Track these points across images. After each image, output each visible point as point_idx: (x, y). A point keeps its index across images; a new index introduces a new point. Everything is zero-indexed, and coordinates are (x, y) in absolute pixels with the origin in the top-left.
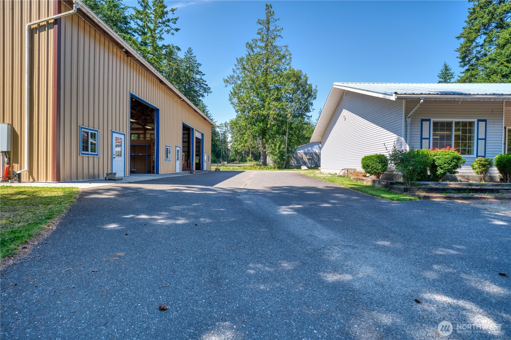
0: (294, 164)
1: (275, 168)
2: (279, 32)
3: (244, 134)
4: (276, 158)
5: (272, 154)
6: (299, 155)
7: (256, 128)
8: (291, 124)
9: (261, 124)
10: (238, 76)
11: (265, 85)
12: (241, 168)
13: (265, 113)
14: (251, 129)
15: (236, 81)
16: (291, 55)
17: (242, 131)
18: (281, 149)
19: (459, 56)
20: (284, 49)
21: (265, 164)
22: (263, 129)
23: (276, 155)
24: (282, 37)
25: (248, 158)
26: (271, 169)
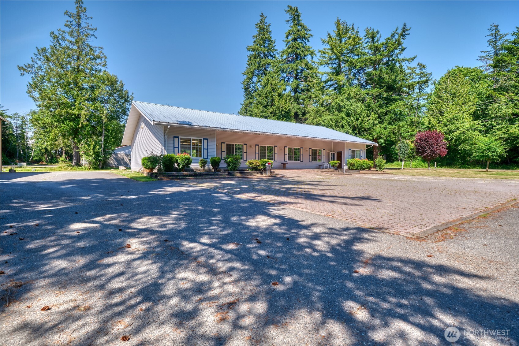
0: (115, 164)
1: (89, 169)
2: (92, 31)
3: (50, 132)
4: (90, 158)
5: (86, 154)
6: (119, 155)
7: (65, 127)
8: (107, 126)
9: (71, 123)
10: (40, 67)
11: (76, 83)
12: (48, 169)
13: (76, 112)
14: (59, 127)
15: (37, 71)
16: (106, 58)
17: (47, 128)
18: (96, 150)
19: (243, 87)
20: (98, 51)
21: (78, 164)
22: (74, 128)
23: (91, 156)
24: (96, 37)
25: (61, 159)
26: (85, 169)
